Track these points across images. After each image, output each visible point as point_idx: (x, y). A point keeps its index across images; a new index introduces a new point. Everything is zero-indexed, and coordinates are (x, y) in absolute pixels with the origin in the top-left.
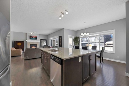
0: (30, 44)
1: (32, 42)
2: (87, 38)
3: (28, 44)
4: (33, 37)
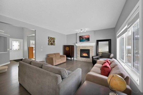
3: (78, 49)
4: (84, 38)
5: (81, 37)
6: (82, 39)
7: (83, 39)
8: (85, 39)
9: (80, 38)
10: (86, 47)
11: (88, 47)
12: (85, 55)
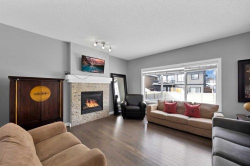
0: (83, 93)
1: (89, 85)
2: (167, 76)
3: (73, 91)
4: (92, 64)
5: (86, 60)
6: (86, 64)
7: (90, 64)
8: (94, 65)
9: (82, 61)
10: (97, 86)
11: (101, 85)
12: (91, 105)
